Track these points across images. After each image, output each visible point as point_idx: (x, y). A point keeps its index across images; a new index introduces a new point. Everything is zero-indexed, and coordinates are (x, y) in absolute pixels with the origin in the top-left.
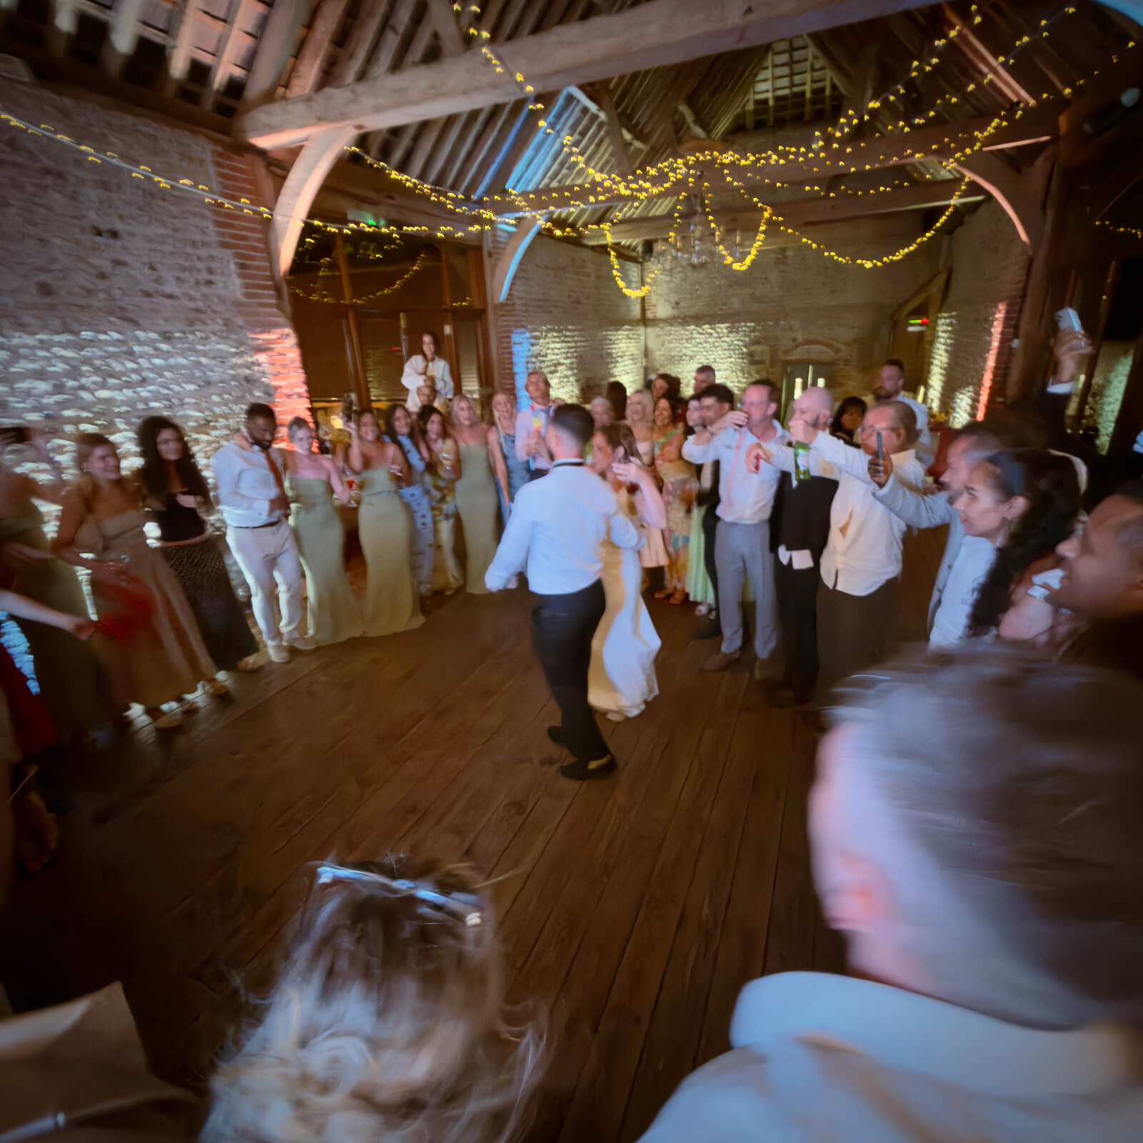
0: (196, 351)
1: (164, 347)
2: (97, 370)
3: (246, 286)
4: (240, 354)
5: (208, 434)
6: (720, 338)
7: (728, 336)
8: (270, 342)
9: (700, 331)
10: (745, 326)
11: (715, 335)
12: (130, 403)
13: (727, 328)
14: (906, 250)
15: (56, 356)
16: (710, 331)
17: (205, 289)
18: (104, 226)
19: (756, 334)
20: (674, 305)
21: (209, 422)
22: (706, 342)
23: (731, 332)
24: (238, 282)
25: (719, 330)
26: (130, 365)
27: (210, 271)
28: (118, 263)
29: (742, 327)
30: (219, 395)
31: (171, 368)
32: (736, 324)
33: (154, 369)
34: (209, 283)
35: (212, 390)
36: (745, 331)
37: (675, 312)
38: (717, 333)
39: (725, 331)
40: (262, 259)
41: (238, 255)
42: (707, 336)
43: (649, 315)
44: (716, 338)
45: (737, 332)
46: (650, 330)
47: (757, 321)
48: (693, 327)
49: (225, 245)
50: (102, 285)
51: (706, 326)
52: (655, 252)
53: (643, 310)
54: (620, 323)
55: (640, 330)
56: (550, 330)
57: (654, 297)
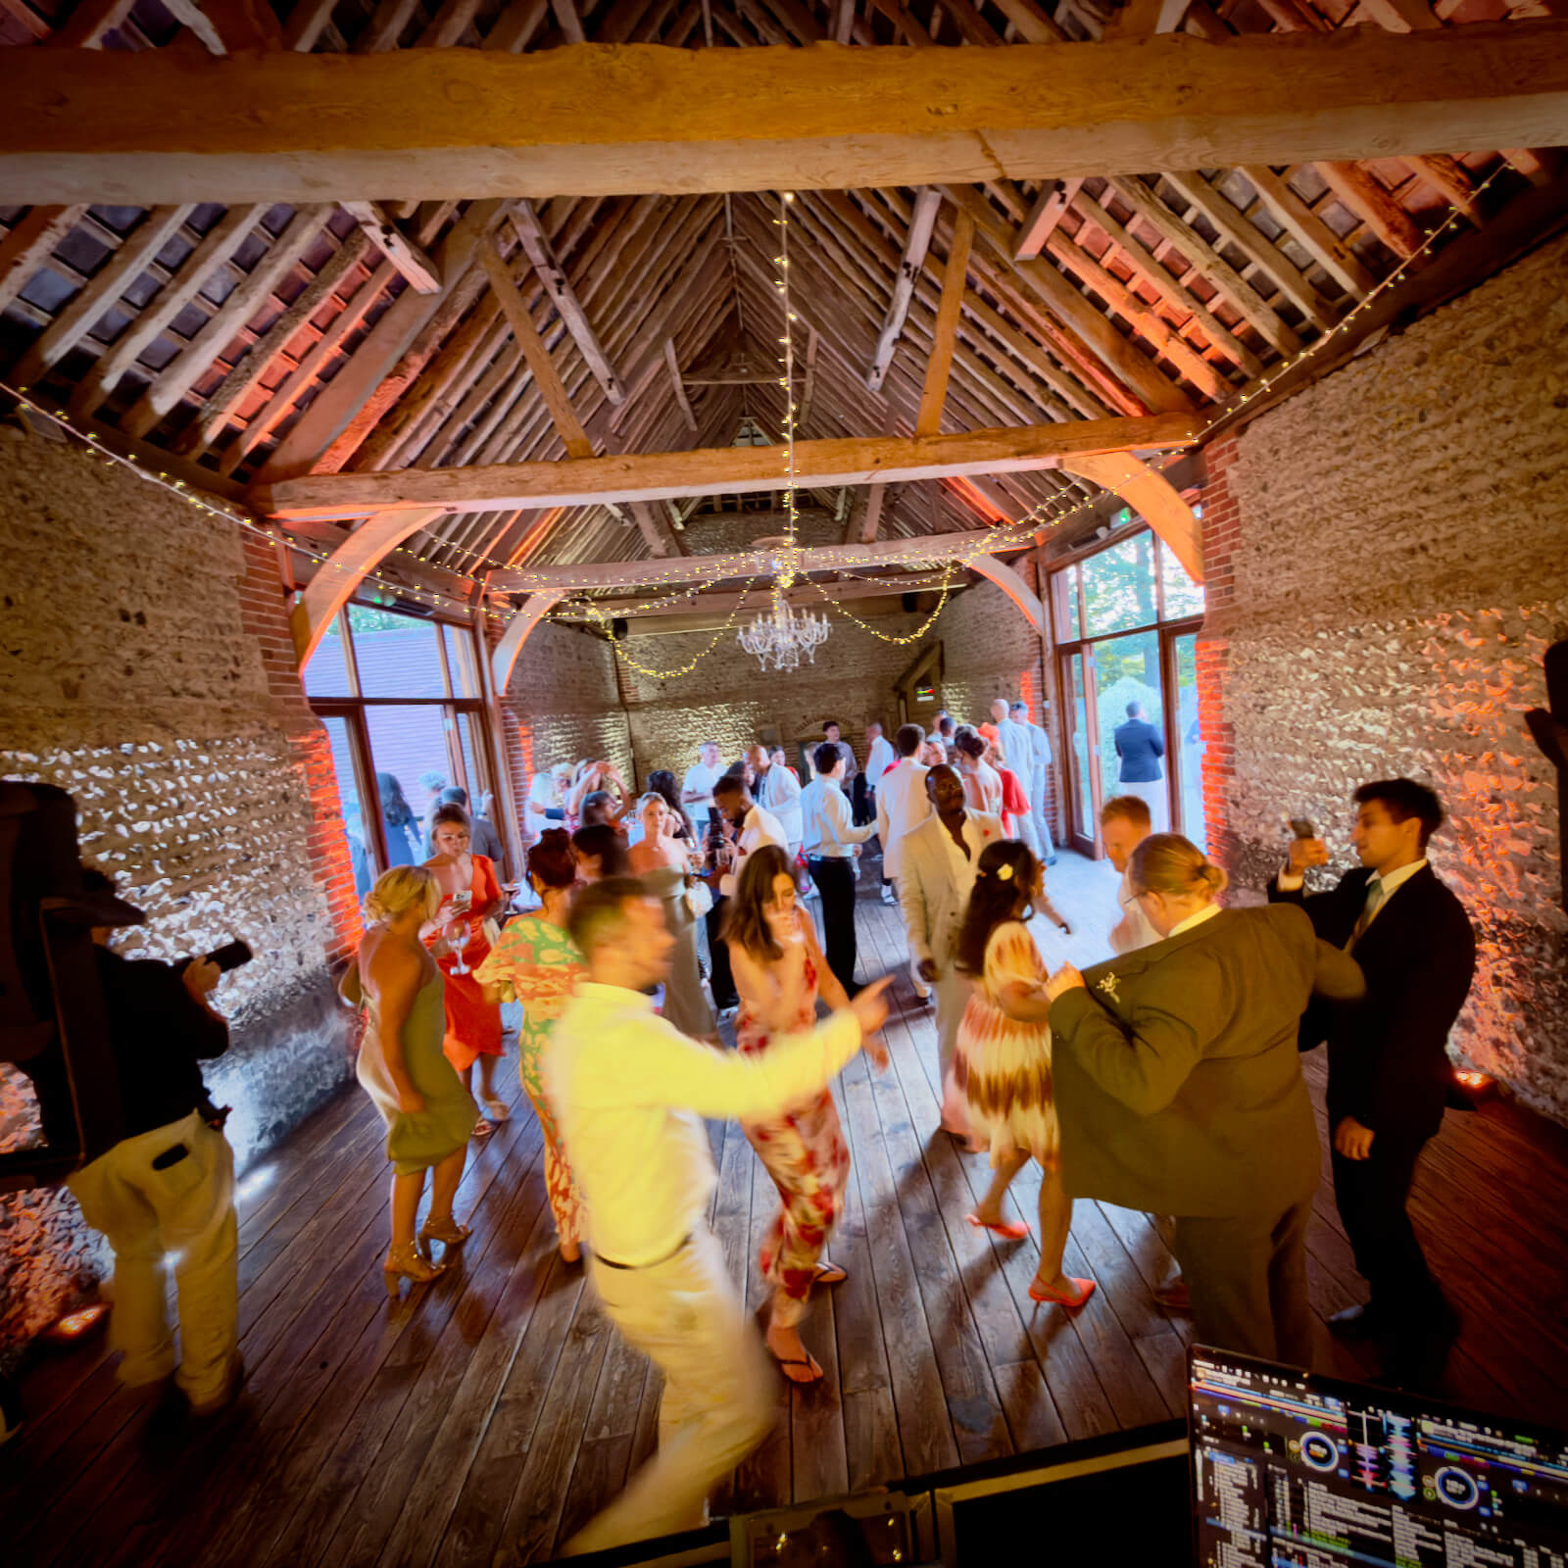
0: (234, 764)
1: (204, 759)
2: (133, 794)
3: (271, 678)
4: (278, 764)
5: (248, 874)
6: (721, 719)
7: (730, 717)
8: (305, 747)
9: (697, 713)
10: (748, 707)
11: (715, 717)
12: (169, 837)
13: (728, 709)
15: (93, 777)
16: (708, 712)
17: (231, 685)
18: (132, 610)
19: (762, 713)
20: (660, 689)
21: (249, 857)
22: (705, 725)
23: (734, 712)
24: (262, 673)
25: (719, 711)
26: (170, 785)
27: (237, 663)
28: (143, 654)
29: (744, 708)
30: (260, 820)
31: (212, 787)
32: (739, 705)
33: (192, 788)
34: (235, 676)
35: (254, 813)
36: (748, 710)
37: (662, 694)
38: (716, 713)
39: (726, 712)
40: (287, 646)
41: (263, 642)
42: (705, 718)
43: (629, 698)
44: (717, 719)
45: (740, 712)
46: (632, 716)
47: (760, 699)
48: (686, 710)
49: (249, 630)
50: (129, 682)
51: (702, 708)
52: (630, 629)
53: (621, 693)
54: (604, 708)
55: (624, 716)
56: (551, 720)
57: (632, 679)
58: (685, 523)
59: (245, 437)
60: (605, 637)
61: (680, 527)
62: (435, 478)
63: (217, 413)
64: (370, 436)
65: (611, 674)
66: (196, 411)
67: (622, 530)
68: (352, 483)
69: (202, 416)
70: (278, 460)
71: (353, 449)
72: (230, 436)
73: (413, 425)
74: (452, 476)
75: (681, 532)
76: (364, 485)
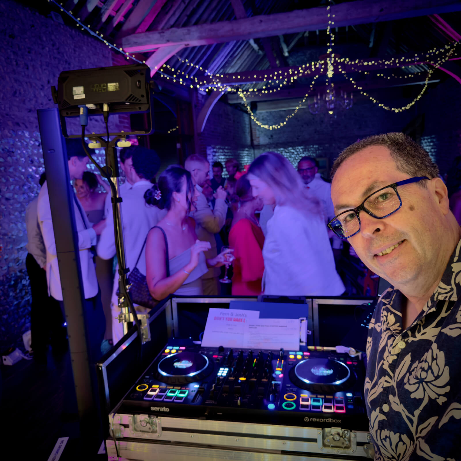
6: (298, 154)
7: (303, 153)
9: (287, 151)
10: (313, 147)
11: (296, 153)
13: (302, 149)
14: (411, 105)
16: (292, 151)
19: (320, 152)
20: (270, 137)
22: (290, 157)
23: (305, 151)
25: (298, 150)
29: (311, 148)
32: (307, 147)
36: (313, 150)
37: (271, 141)
38: (296, 151)
39: (301, 150)
42: (291, 154)
43: (255, 143)
44: (296, 155)
45: (309, 151)
46: (256, 151)
47: (319, 144)
48: (282, 149)
51: (290, 148)
52: (259, 108)
53: (252, 140)
54: (243, 147)
55: (252, 151)
56: (220, 149)
57: (258, 133)
58: (289, 52)
59: (115, 18)
60: (246, 112)
61: (286, 54)
62: (180, 32)
63: (107, 9)
64: (157, 16)
65: (248, 130)
66: (101, 9)
67: (258, 56)
68: (151, 36)
69: (103, 11)
70: (125, 28)
71: (151, 22)
72: (110, 18)
73: (174, 9)
74: (189, 30)
75: (287, 57)
76: (155, 36)
